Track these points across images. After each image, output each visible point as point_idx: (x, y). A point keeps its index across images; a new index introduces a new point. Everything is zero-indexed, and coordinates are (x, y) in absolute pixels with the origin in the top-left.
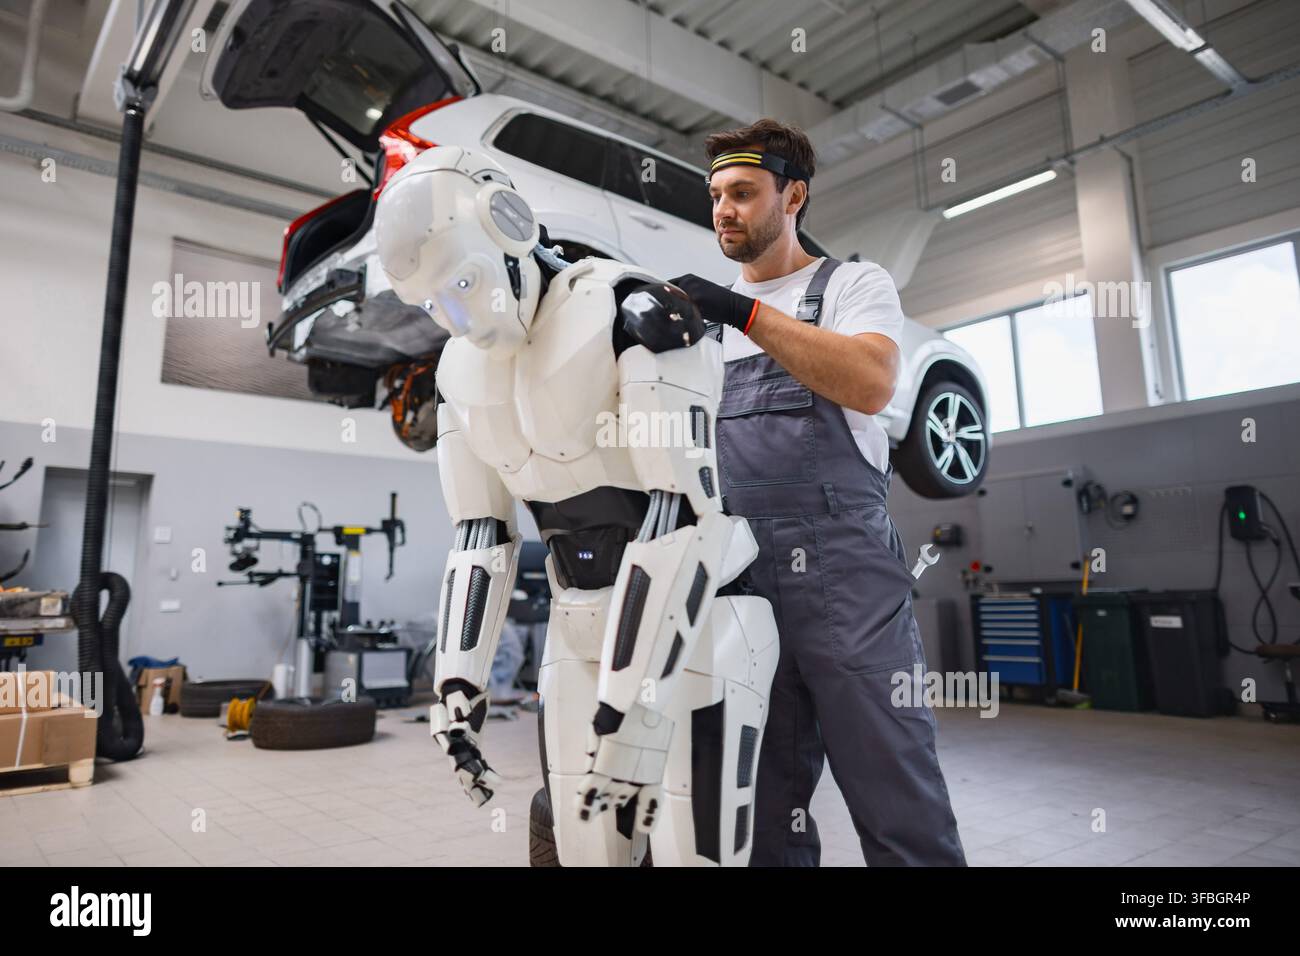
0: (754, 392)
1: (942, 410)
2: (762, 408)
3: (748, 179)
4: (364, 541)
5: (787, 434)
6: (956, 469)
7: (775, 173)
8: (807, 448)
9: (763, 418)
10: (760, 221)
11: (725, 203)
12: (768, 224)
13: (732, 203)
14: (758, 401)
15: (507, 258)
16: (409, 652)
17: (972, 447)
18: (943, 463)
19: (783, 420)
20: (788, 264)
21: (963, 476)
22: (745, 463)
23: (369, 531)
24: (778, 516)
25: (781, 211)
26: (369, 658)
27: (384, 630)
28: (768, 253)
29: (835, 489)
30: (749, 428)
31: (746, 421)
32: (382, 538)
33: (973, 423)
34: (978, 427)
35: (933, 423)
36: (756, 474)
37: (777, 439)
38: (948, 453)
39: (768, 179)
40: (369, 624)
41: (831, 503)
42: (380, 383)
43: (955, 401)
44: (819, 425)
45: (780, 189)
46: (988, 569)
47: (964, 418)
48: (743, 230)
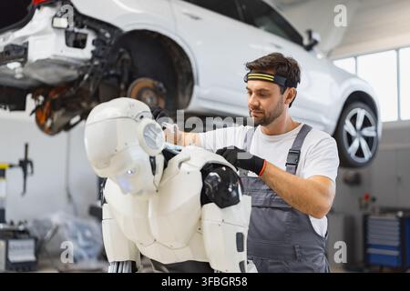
0: (264, 196)
1: (354, 119)
2: (267, 205)
3: (266, 88)
4: (9, 172)
5: (279, 220)
6: (360, 153)
7: (280, 85)
8: (288, 227)
9: (268, 210)
10: (271, 108)
11: (254, 98)
12: (275, 110)
13: (258, 98)
14: (266, 200)
15: (151, 157)
16: (36, 239)
17: (369, 140)
18: (352, 150)
19: (277, 212)
20: (284, 128)
21: (363, 156)
22: (258, 231)
23: (11, 166)
24: (272, 259)
25: (282, 103)
26: (12, 243)
27: (21, 228)
28: (274, 123)
29: (300, 248)
30: (260, 213)
31: (258, 209)
32: (19, 171)
33: (370, 125)
34: (373, 128)
35: (348, 127)
36: (262, 237)
37: (274, 221)
38: (355, 144)
39: (276, 88)
40: (12, 223)
41: (298, 255)
42: (29, 97)
43: (361, 113)
44: (295, 216)
45: (283, 93)
46: (374, 200)
47: (366, 123)
48: (263, 112)
